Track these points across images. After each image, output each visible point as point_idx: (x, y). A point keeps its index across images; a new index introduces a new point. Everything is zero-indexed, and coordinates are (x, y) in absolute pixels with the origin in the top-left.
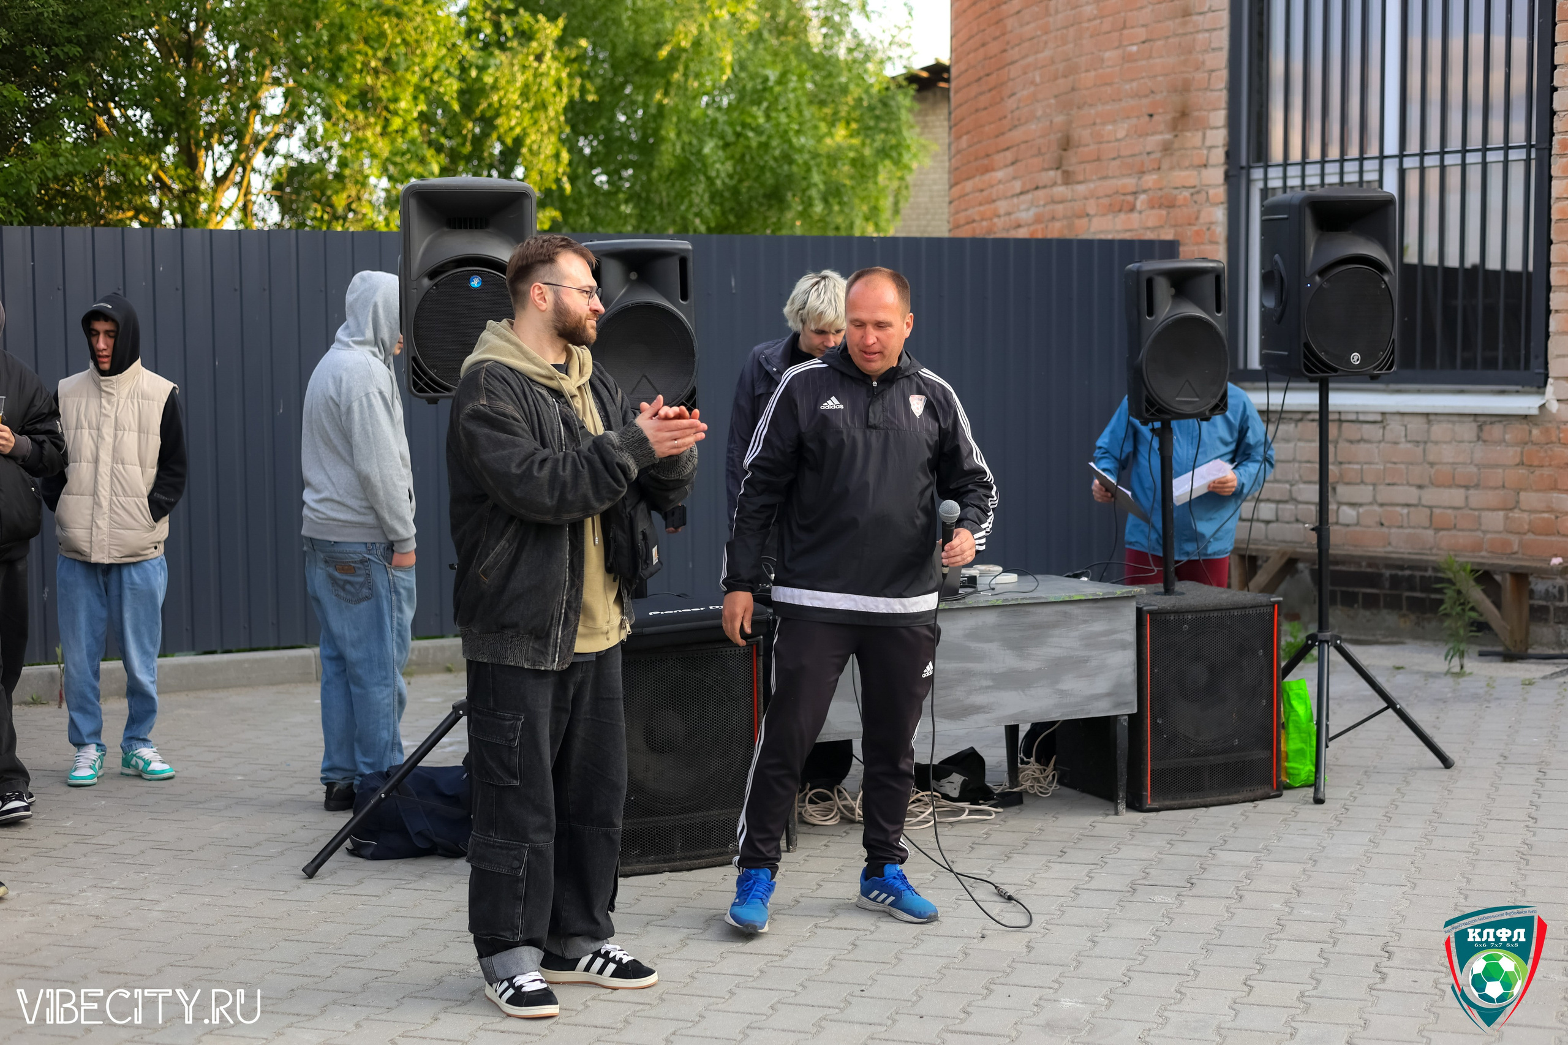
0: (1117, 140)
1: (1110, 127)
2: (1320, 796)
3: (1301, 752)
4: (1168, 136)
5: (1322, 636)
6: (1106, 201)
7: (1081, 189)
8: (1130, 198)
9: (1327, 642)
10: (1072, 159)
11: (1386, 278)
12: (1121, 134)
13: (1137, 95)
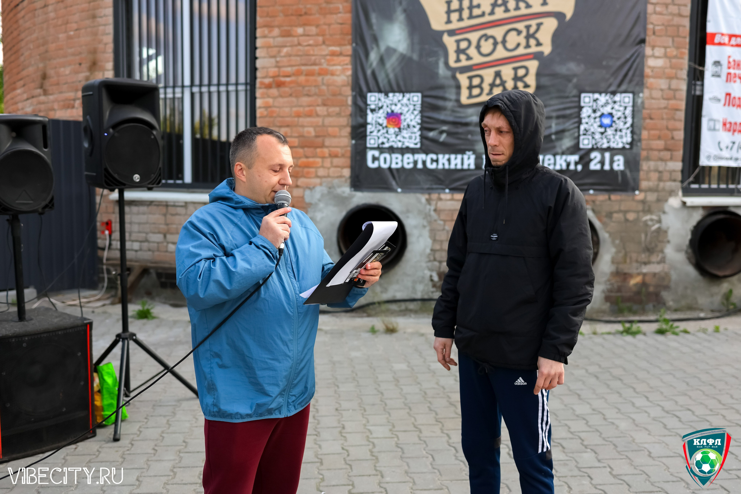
0: (66, 75)
1: (62, 69)
2: (117, 437)
3: (111, 405)
4: (87, 74)
5: (123, 336)
6: (62, 103)
7: (51, 97)
8: (72, 102)
9: (127, 339)
10: (47, 83)
11: (155, 132)
12: (67, 72)
13: (74, 54)
